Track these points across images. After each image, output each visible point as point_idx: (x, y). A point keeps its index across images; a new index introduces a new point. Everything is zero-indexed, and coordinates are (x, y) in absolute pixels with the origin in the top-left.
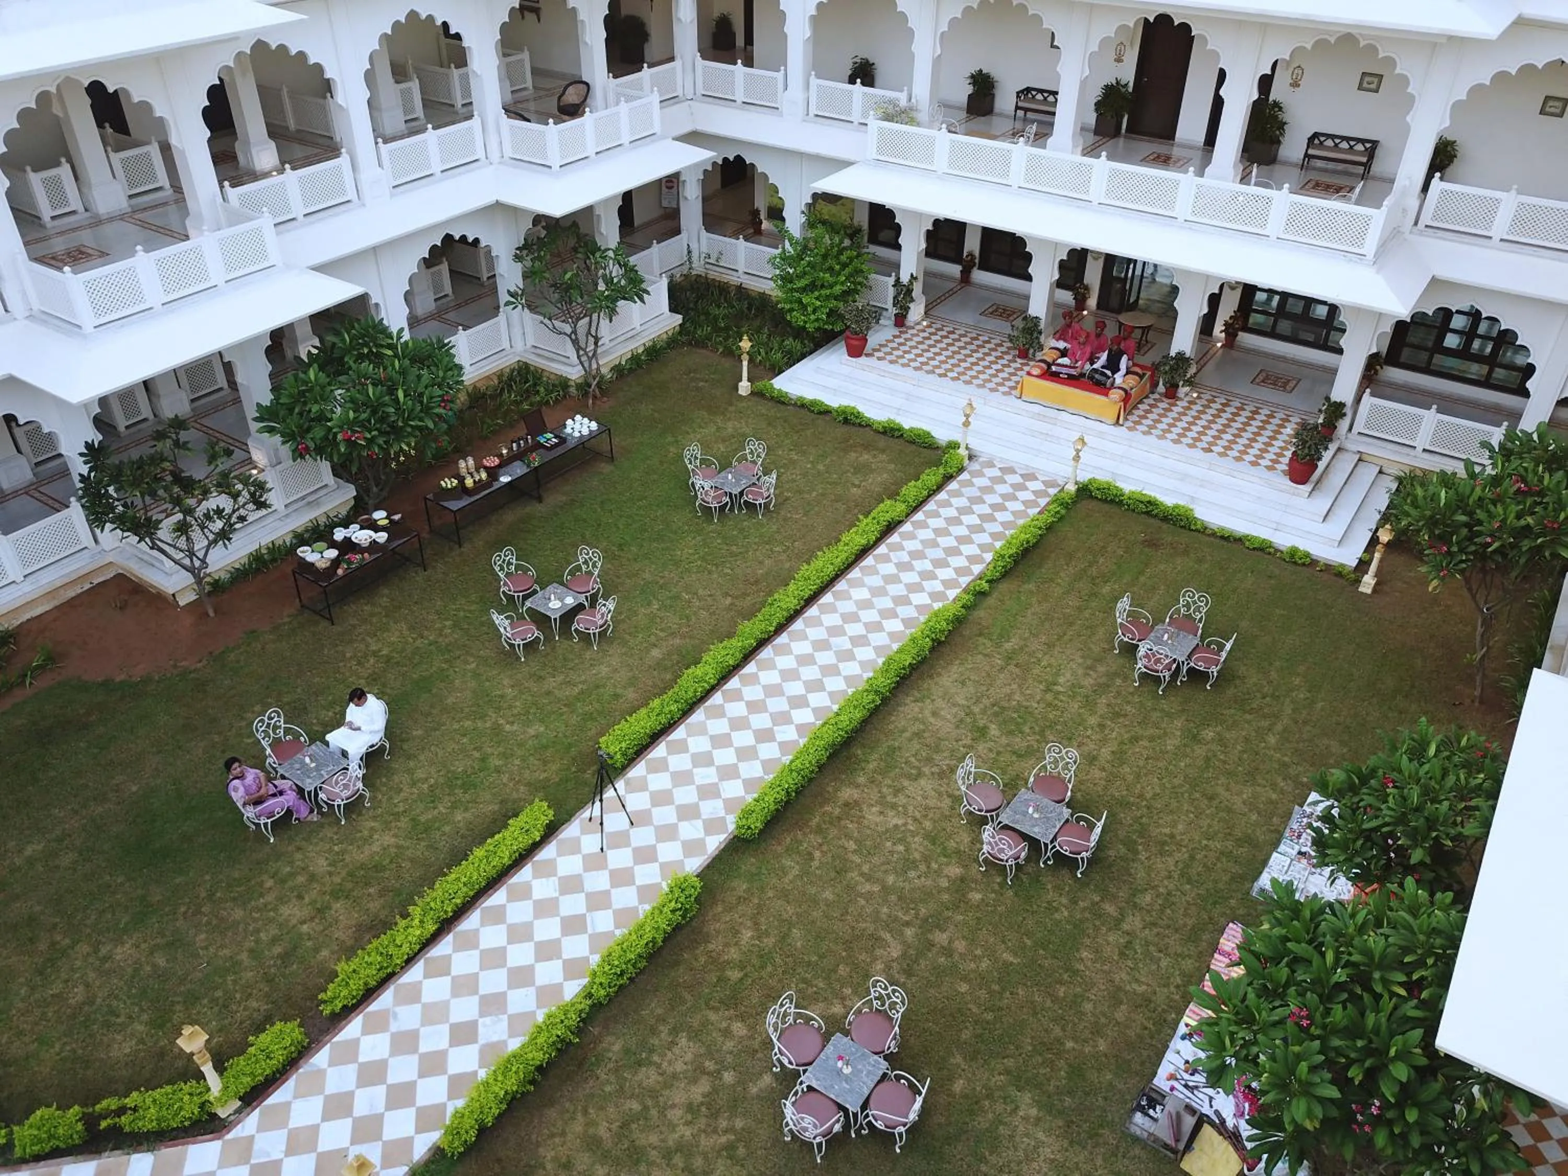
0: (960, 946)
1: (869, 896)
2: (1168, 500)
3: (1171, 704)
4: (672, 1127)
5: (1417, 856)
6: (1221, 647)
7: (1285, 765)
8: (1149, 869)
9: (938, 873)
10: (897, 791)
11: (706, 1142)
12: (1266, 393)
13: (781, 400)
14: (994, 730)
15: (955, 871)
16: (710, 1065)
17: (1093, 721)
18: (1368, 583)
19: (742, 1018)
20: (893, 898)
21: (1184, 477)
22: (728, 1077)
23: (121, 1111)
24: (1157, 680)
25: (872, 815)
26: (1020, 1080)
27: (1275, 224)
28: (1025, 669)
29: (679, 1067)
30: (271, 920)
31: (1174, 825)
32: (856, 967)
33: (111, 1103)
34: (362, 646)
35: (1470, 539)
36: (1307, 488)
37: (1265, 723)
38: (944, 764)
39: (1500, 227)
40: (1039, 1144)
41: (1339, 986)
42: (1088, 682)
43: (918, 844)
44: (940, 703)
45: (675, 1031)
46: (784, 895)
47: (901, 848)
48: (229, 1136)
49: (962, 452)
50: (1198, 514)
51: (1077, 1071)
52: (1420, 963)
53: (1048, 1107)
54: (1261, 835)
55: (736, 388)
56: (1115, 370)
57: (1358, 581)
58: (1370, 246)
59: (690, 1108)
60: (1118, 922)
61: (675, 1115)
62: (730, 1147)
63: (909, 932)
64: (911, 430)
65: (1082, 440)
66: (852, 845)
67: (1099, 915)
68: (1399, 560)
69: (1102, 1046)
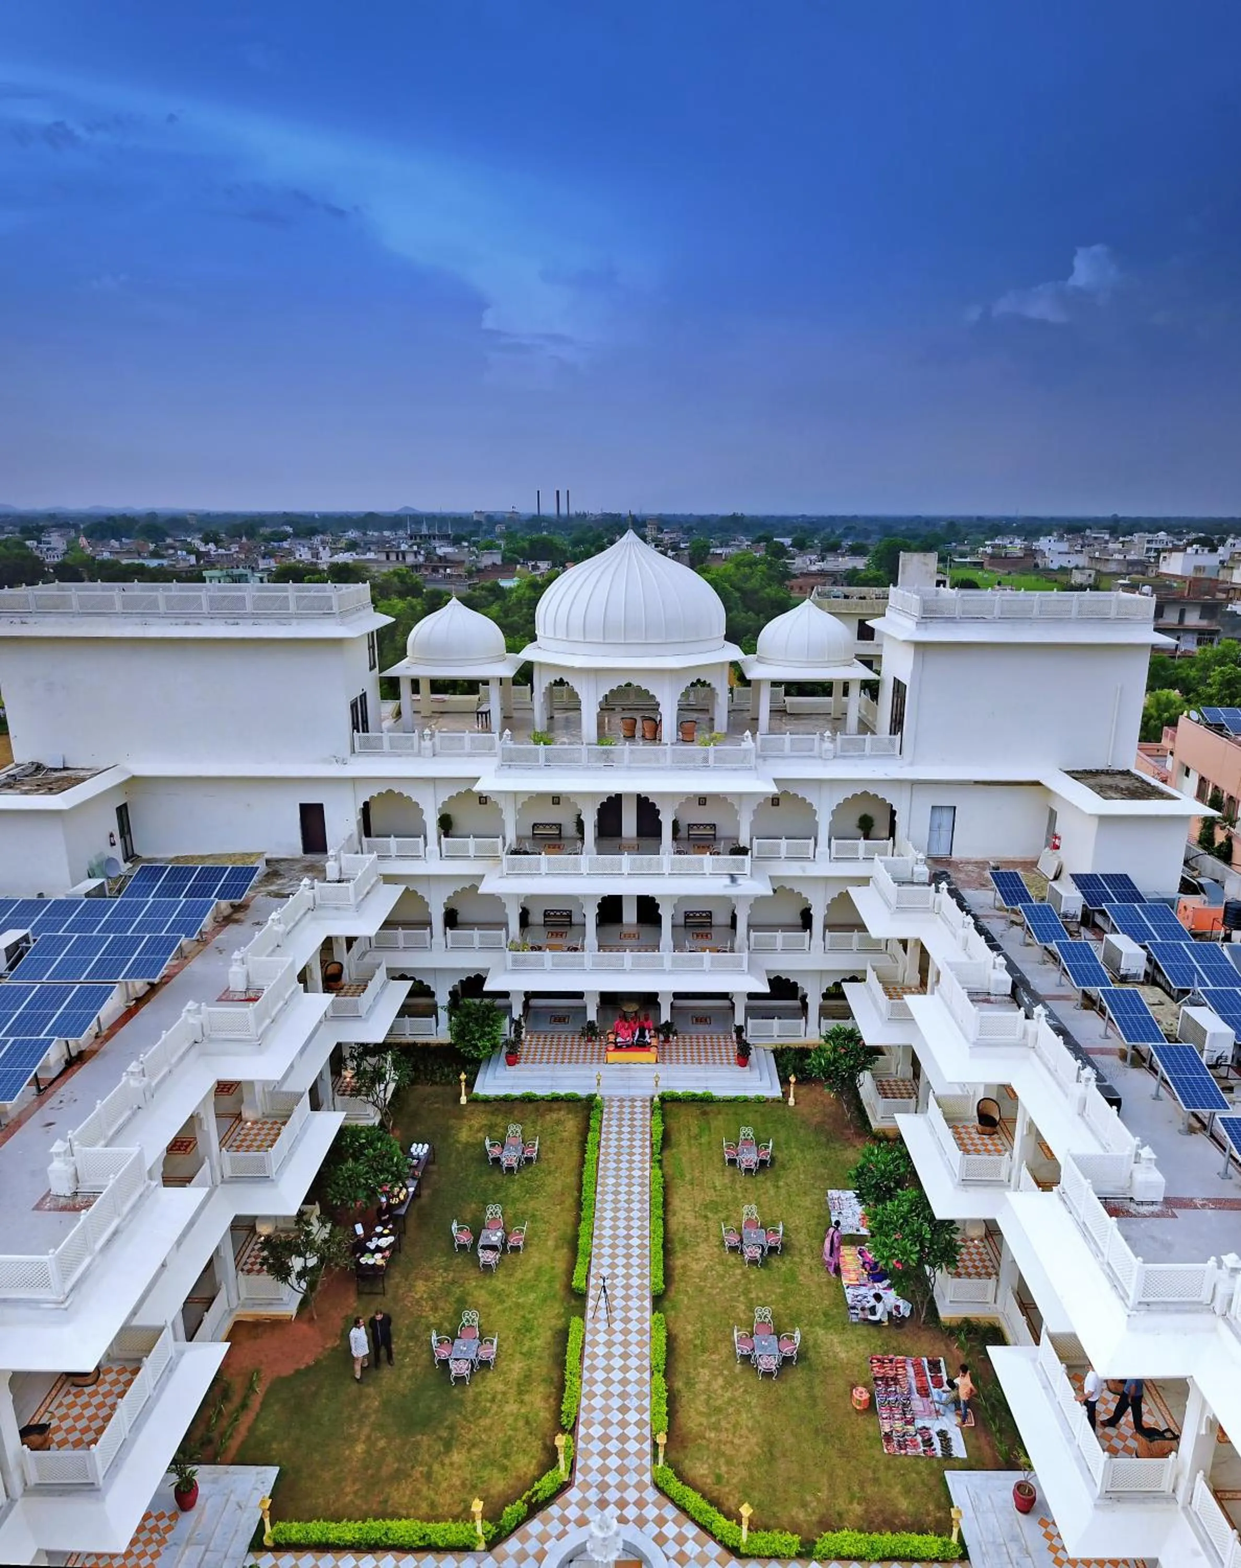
0: (761, 1295)
1: (718, 1294)
2: (699, 1092)
3: (760, 1178)
4: (723, 1396)
5: (892, 1185)
6: (768, 1147)
7: (813, 1184)
8: (798, 1240)
9: (734, 1275)
10: (696, 1253)
11: (737, 1394)
12: (701, 1027)
13: (486, 1101)
14: (710, 1215)
15: (738, 1271)
16: (716, 1372)
17: (740, 1196)
18: (791, 1101)
19: (713, 1353)
20: (727, 1290)
21: (698, 1079)
22: (726, 1372)
23: (536, 1493)
24: (751, 1170)
25: (694, 1266)
26: (811, 1325)
27: (707, 965)
28: (700, 1184)
29: (707, 1378)
30: (505, 1416)
31: (794, 1222)
32: (734, 1318)
33: (528, 1493)
34: (411, 1299)
35: (837, 1074)
36: (747, 1068)
37: (796, 1171)
38: (704, 1235)
39: (779, 946)
40: (832, 1340)
41: (902, 1224)
42: (727, 1181)
43: (719, 1268)
44: (682, 1213)
45: (695, 1369)
46: (689, 1308)
47: (714, 1272)
48: (576, 1483)
49: (598, 1098)
50: (714, 1094)
51: (826, 1314)
52: (917, 1208)
53: (825, 1327)
54: (824, 1213)
55: (459, 1101)
56: (645, 1037)
57: (787, 1102)
58: (745, 967)
59: (722, 1387)
60: (802, 1262)
61: (720, 1391)
62: (745, 1391)
63: (742, 1298)
64: (566, 1095)
65: (657, 1076)
66: (698, 1280)
67: (795, 1263)
68: (803, 1090)
69: (827, 1302)
